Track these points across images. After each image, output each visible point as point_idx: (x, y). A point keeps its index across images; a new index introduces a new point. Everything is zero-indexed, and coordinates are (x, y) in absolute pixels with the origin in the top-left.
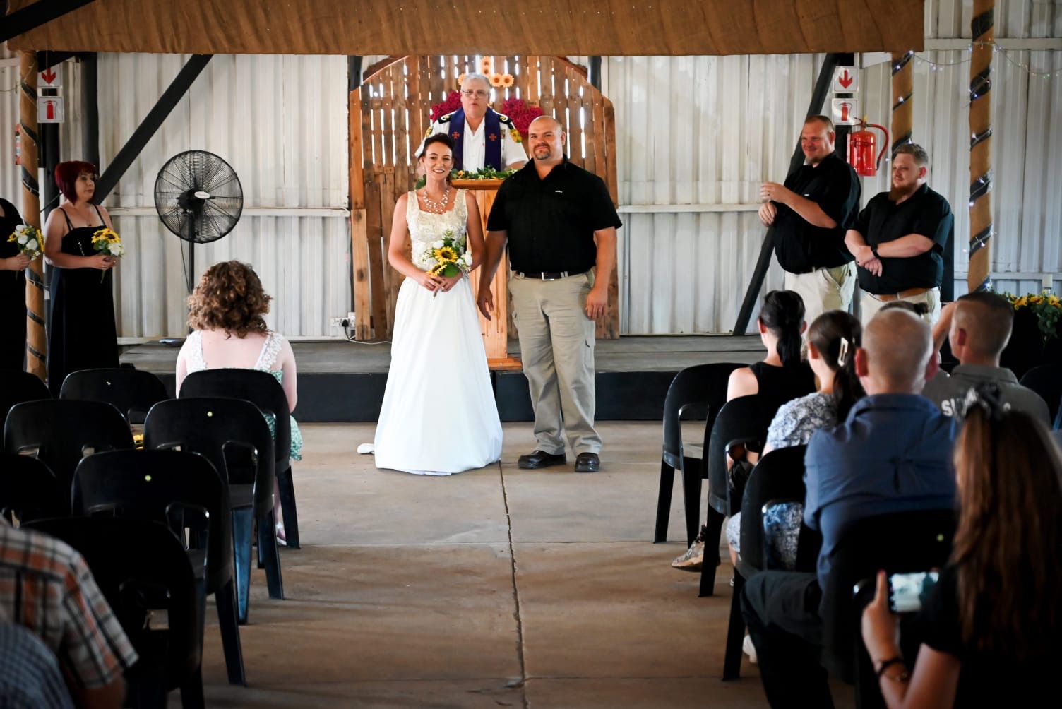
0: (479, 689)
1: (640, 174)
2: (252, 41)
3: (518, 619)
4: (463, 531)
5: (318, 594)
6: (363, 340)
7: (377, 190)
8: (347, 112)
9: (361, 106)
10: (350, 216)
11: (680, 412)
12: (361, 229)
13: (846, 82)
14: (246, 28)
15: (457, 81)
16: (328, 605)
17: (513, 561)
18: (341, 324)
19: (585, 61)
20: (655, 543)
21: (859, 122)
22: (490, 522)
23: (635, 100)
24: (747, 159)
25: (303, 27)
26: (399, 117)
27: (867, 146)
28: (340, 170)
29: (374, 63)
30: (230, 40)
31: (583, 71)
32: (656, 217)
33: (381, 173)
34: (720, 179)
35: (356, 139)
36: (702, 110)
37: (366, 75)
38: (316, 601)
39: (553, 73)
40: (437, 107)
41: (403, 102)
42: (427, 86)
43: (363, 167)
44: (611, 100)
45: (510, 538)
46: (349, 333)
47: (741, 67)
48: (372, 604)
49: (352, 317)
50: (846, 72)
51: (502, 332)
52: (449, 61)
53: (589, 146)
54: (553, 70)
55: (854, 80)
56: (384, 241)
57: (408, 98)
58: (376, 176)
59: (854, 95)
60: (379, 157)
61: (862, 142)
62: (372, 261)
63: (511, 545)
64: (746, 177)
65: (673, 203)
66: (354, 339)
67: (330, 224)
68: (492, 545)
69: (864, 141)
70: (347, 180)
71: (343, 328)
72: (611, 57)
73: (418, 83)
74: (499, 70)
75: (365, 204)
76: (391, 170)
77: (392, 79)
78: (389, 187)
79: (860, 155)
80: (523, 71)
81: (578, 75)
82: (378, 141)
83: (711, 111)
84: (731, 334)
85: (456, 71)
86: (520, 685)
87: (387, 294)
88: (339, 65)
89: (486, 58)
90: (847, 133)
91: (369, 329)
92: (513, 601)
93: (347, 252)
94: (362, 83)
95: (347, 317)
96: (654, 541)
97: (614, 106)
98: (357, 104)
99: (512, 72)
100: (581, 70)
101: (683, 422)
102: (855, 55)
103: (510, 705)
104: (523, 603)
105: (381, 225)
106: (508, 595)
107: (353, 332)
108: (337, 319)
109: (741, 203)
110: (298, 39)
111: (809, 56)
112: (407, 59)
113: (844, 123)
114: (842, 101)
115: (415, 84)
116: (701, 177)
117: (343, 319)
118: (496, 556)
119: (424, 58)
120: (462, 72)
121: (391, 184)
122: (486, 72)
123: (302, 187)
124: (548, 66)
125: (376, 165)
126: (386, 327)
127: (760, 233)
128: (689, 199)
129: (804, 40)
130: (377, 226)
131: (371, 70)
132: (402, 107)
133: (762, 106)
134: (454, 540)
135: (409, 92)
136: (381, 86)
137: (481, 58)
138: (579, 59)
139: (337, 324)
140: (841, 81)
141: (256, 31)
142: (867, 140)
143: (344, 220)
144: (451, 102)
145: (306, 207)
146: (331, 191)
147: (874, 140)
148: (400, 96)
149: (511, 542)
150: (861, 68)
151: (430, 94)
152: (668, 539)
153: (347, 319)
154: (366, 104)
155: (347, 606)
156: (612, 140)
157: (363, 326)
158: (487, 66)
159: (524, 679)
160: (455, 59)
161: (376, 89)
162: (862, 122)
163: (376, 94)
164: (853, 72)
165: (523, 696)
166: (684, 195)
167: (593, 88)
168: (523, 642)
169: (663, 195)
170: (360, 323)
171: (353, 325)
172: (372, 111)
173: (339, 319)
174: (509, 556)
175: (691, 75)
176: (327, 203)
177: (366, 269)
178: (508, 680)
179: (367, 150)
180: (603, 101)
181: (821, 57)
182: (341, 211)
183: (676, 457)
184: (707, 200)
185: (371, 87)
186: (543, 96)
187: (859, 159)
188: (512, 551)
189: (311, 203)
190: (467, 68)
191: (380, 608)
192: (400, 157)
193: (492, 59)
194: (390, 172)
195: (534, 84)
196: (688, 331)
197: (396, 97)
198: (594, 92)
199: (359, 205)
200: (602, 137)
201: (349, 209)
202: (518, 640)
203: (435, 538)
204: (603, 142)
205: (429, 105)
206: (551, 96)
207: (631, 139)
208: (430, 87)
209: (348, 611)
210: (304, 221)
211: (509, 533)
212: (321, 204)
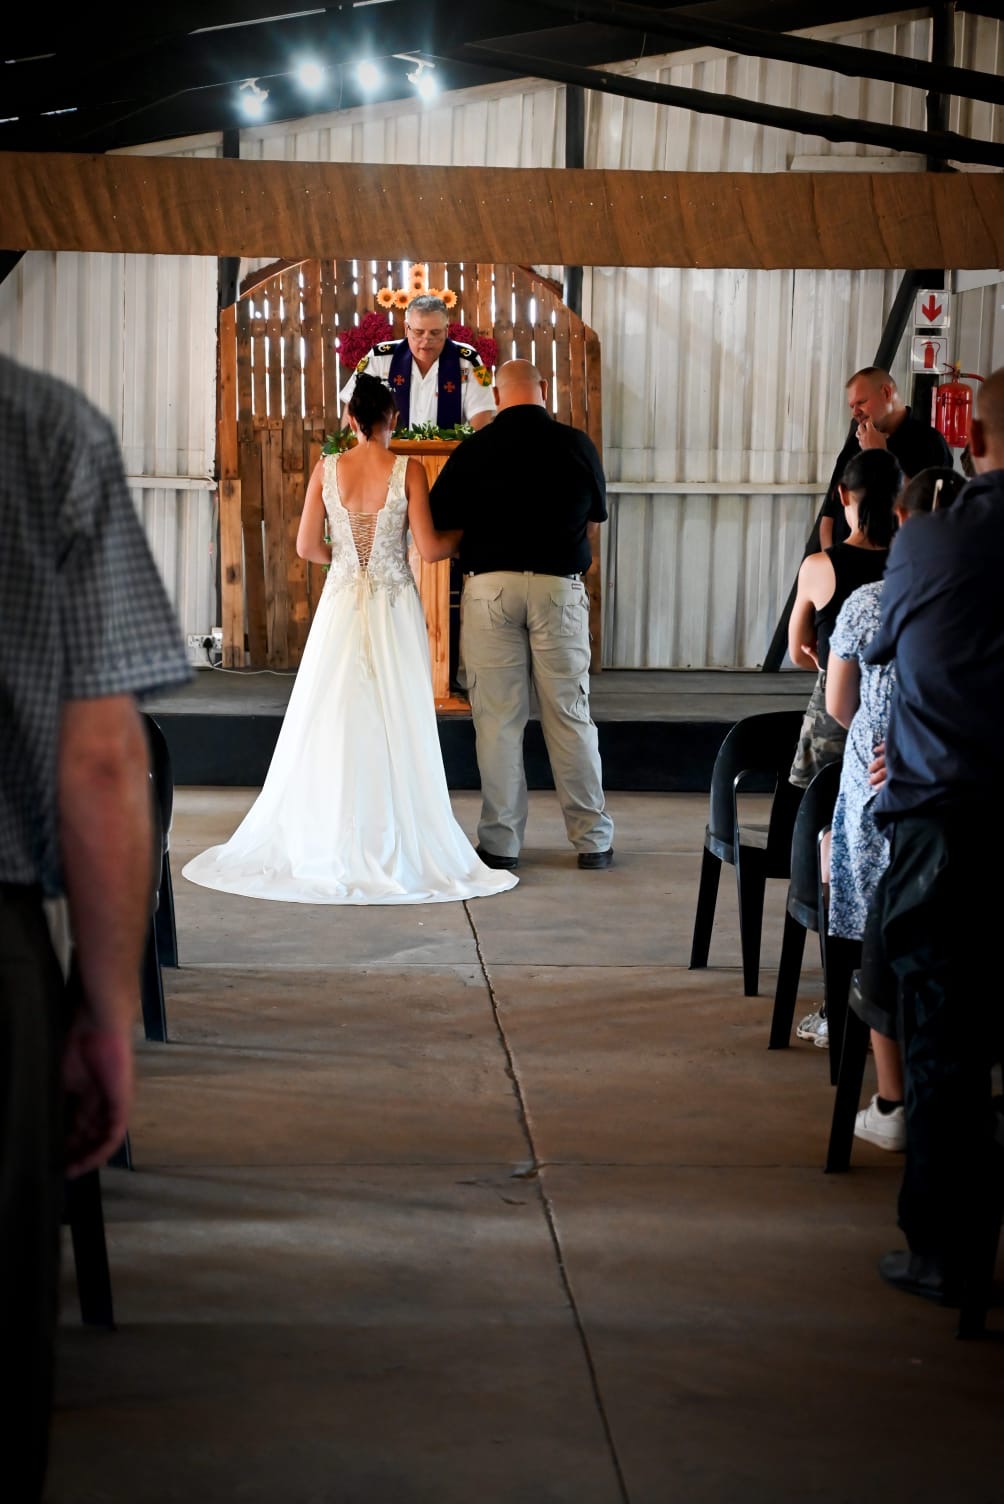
0: (473, 1179)
1: (633, 437)
2: (91, 232)
3: (512, 1076)
4: (409, 948)
5: (216, 1035)
6: (233, 668)
7: (257, 453)
8: (215, 339)
9: (235, 331)
10: (218, 489)
11: (736, 781)
12: (233, 509)
13: (932, 312)
14: (83, 214)
15: (375, 298)
16: (231, 1052)
17: (491, 992)
18: (202, 645)
19: (559, 272)
20: (690, 969)
21: (948, 370)
22: (446, 934)
23: (629, 331)
24: (787, 420)
25: (166, 215)
26: (291, 348)
27: (960, 405)
28: (204, 425)
29: (256, 269)
30: (59, 230)
31: (556, 287)
32: (657, 501)
33: (263, 428)
34: (748, 447)
35: (228, 378)
36: (725, 347)
37: (245, 286)
38: (216, 1045)
39: (514, 290)
40: (347, 335)
41: (296, 326)
42: (332, 304)
43: (237, 419)
44: (596, 329)
45: (480, 958)
46: (213, 657)
47: (782, 287)
48: (296, 1051)
49: (217, 635)
50: (932, 299)
51: (443, 660)
52: (364, 269)
53: (562, 396)
54: (513, 286)
55: (944, 309)
56: (265, 526)
57: (304, 321)
58: (256, 432)
59: (943, 332)
60: (262, 407)
61: (952, 399)
62: (248, 554)
63: (483, 969)
64: (786, 446)
65: (680, 480)
66: (220, 666)
67: (188, 500)
68: (456, 968)
69: (957, 397)
70: (214, 438)
71: (205, 650)
72: (596, 268)
73: (319, 300)
74: (435, 284)
75: (241, 473)
76: (277, 424)
77: (281, 293)
78: (275, 449)
79: (951, 417)
80: (470, 286)
81: (548, 292)
82: (261, 383)
83: (738, 348)
84: (760, 669)
85: (374, 284)
86: (531, 1174)
87: (269, 604)
88: (205, 270)
89: (416, 267)
90: (932, 385)
91: (242, 652)
92: (502, 1051)
93: (212, 541)
94: (238, 298)
95: (210, 633)
96: (689, 965)
97: (600, 340)
98: (231, 328)
99: (454, 286)
100: (554, 285)
101: (742, 794)
102: (946, 273)
103: (522, 1203)
104: (516, 1054)
105: (262, 504)
106: (492, 1041)
107: (219, 657)
108: (196, 637)
109: (777, 482)
110: (158, 233)
111: (881, 273)
112: (304, 264)
113: (928, 371)
114: (924, 340)
115: (315, 301)
116: (721, 444)
117: (205, 637)
118: (465, 984)
119: (328, 263)
120: (382, 285)
121: (277, 444)
122: (418, 286)
123: (148, 446)
124: (506, 279)
125: (257, 417)
126: (267, 651)
127: (804, 526)
128: (703, 475)
129: (885, 249)
130: (257, 504)
131: (252, 278)
132: (295, 333)
133: (810, 346)
134: (400, 958)
135: (305, 313)
136: (266, 303)
137: (410, 266)
138: (550, 270)
139: (196, 644)
140: (925, 310)
141: (97, 218)
142: (960, 395)
143: (208, 495)
144: (366, 329)
145: (154, 475)
146: (190, 452)
147: (971, 396)
148: (293, 318)
149: (482, 963)
150: (954, 292)
151: (337, 316)
152: (709, 963)
153: (210, 637)
154: (245, 329)
155: (260, 1053)
156: (596, 388)
157: (233, 647)
158: (418, 278)
159: (536, 1166)
160: (374, 266)
161: (259, 308)
162: (954, 370)
163: (258, 315)
164: (943, 298)
165: (540, 1190)
166: (697, 469)
167: (570, 312)
168: (526, 1111)
169: (666, 468)
170: (229, 643)
171: (219, 647)
172: (252, 339)
173: (199, 637)
174: (483, 984)
175: (710, 297)
176: (184, 470)
177: (239, 566)
178: (513, 1167)
179: (245, 395)
180: (584, 330)
181: (898, 276)
182: (205, 482)
183: (729, 846)
184: (729, 475)
185: (251, 304)
186: (497, 323)
187: (949, 423)
188: (486, 977)
189: (161, 469)
190: (390, 280)
191: (310, 1057)
192: (292, 406)
193: (425, 268)
194: (275, 427)
195: (485, 305)
196: (699, 664)
197: (287, 319)
198: (573, 319)
199: (231, 474)
200: (581, 383)
201: (216, 478)
202: (519, 1108)
203: (372, 956)
204: (582, 391)
205: (334, 332)
206: (510, 322)
207: (622, 385)
208: (336, 306)
209: (263, 1060)
210: (151, 494)
211: (478, 952)
212: (175, 471)
